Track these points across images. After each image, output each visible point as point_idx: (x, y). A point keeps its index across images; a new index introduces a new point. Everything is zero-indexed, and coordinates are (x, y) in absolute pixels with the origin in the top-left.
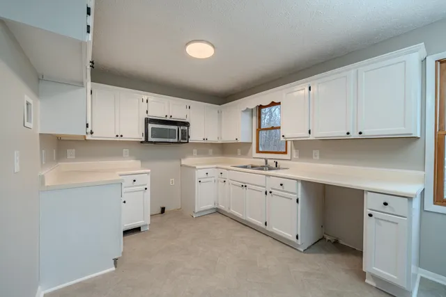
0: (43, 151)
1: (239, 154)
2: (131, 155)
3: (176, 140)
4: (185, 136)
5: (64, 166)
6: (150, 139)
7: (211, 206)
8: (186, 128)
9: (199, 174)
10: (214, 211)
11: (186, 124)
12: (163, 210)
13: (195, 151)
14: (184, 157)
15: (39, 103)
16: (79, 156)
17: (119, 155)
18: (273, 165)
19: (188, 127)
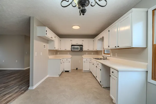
0: (50, 53)
1: (100, 54)
2: (69, 54)
3: (79, 50)
4: (81, 49)
5: (57, 56)
6: (72, 50)
7: (88, 70)
8: (82, 47)
9: (84, 60)
10: (90, 72)
11: (82, 46)
12: (77, 69)
13: (87, 53)
14: (83, 55)
15: (48, 45)
16: (60, 54)
17: (67, 54)
18: (105, 58)
19: (83, 46)
